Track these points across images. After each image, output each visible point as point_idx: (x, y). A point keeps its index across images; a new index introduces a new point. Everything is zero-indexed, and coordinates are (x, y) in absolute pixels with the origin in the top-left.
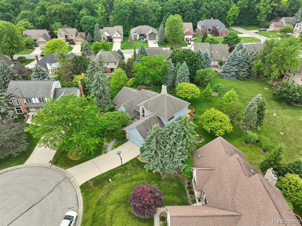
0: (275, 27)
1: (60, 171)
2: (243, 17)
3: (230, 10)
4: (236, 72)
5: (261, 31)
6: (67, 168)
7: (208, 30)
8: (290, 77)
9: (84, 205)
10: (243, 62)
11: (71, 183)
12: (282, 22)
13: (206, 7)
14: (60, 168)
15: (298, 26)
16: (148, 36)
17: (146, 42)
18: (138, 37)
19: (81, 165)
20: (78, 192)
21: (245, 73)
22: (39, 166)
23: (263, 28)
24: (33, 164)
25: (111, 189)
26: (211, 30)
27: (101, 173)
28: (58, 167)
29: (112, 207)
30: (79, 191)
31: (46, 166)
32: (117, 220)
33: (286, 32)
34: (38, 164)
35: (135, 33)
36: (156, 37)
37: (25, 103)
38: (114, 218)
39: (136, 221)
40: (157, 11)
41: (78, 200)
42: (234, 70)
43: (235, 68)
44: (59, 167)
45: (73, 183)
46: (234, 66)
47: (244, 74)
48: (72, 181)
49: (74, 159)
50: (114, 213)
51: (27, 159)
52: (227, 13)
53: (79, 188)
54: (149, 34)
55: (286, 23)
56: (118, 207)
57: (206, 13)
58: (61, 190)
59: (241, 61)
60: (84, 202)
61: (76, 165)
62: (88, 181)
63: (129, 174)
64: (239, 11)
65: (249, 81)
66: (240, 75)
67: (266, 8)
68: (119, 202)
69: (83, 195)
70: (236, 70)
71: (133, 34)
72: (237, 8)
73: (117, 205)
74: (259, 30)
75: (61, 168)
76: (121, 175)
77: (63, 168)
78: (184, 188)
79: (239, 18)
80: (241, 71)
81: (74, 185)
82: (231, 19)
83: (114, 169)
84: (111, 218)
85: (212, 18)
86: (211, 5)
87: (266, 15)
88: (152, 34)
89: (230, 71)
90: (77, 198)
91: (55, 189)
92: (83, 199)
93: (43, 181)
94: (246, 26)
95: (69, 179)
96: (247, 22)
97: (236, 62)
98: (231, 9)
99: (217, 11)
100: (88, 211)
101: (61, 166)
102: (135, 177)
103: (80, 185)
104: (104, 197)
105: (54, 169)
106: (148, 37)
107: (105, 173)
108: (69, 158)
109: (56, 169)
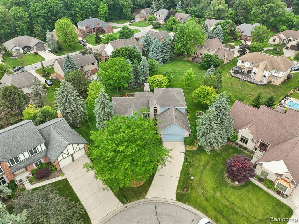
0: (141, 18)
1: (142, 203)
2: (111, 13)
3: (100, 8)
4: (162, 57)
5: (132, 23)
6: (145, 196)
7: (92, 29)
8: (197, 51)
9: (198, 209)
10: (165, 48)
11: (165, 204)
12: (143, 13)
13: (78, 7)
14: (137, 201)
15: (156, 14)
16: (35, 46)
17: (35, 54)
18: (22, 51)
19: (152, 184)
20: (182, 205)
21: (169, 56)
22: (113, 216)
23: (133, 20)
24: (103, 220)
25: (200, 183)
26: (96, 29)
27: (178, 179)
28: (134, 202)
29: (218, 195)
30: (180, 204)
31: (121, 210)
32: (233, 198)
33: (152, 21)
34: (109, 215)
35: (16, 46)
36: (44, 46)
37: (9, 166)
38: (229, 199)
39: (243, 189)
40: (24, 18)
41: (189, 211)
42: (160, 57)
43: (160, 54)
44: (135, 200)
45: (167, 202)
46: (159, 53)
47: (169, 58)
48: (165, 202)
49: (140, 185)
50: (224, 196)
51: (90, 221)
52: (98, 11)
53: (177, 202)
54: (36, 44)
55: (147, 14)
56: (221, 191)
57: (80, 13)
58: (166, 215)
59: (163, 47)
60: (195, 208)
61: (149, 188)
62: (177, 192)
63: (196, 165)
64: (108, 8)
65: (172, 62)
66: (166, 59)
67: (129, 3)
68: (218, 187)
69: (188, 204)
70: (162, 56)
71: (14, 48)
72: (105, 5)
73: (219, 190)
74: (130, 22)
75: (139, 201)
76: (192, 169)
77: (140, 199)
78: (237, 149)
79: (109, 14)
80: (165, 56)
81: (171, 203)
82: (103, 16)
83: (182, 168)
84: (228, 201)
85: (90, 18)
86: (82, 5)
87: (130, 9)
88: (40, 44)
89: (158, 58)
90: (187, 210)
91: (160, 219)
92: (192, 206)
93: (138, 222)
94: (116, 20)
95: (159, 202)
96: (116, 16)
97: (161, 50)
98: (101, 6)
99: (90, 10)
100: (208, 211)
101: (137, 199)
102: (202, 163)
103: (175, 199)
104: (204, 192)
105: (133, 205)
106: (35, 48)
107: (181, 176)
108: (135, 187)
109: (136, 204)
